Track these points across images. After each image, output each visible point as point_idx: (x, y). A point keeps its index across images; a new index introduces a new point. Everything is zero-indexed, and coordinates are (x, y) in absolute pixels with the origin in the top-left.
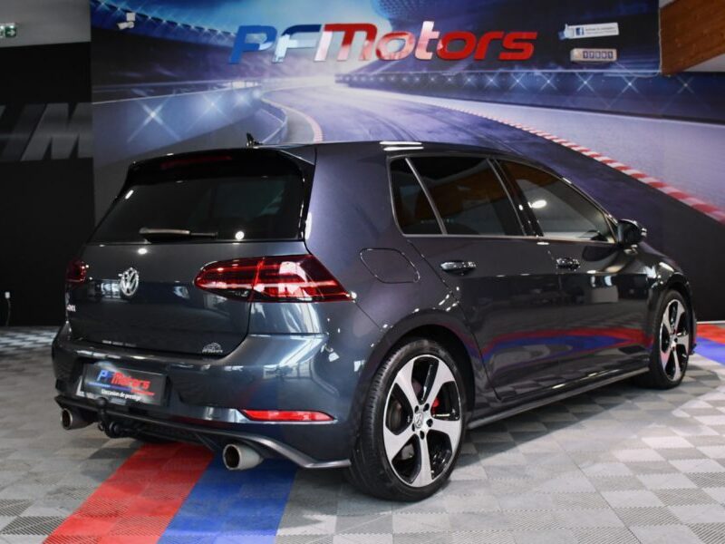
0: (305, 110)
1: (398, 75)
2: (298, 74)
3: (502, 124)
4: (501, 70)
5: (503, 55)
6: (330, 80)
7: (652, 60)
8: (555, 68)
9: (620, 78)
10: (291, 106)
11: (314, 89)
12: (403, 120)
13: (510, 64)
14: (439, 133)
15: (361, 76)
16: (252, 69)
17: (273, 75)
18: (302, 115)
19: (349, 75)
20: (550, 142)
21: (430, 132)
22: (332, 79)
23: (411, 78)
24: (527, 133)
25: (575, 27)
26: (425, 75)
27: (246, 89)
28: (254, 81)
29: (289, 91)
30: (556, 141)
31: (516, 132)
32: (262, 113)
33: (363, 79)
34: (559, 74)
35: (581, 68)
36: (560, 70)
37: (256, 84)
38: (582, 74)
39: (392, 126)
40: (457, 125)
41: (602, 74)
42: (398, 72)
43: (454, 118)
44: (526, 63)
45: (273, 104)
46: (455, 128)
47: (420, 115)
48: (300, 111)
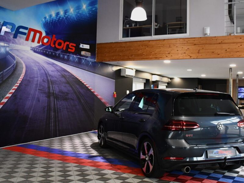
0: (22, 58)
1: (46, 51)
2: (20, 44)
3: (67, 71)
4: (68, 54)
5: (69, 50)
6: (29, 49)
7: (95, 57)
8: (78, 56)
9: (89, 61)
10: (17, 56)
11: (24, 51)
12: (46, 66)
13: (70, 53)
14: (54, 72)
15: (37, 49)
16: (7, 39)
17: (13, 43)
18: (20, 60)
19: (34, 48)
20: (76, 77)
21: (52, 71)
22: (29, 48)
23: (49, 52)
24: (72, 74)
25: (82, 45)
26: (52, 52)
27: (4, 46)
28: (7, 44)
29: (17, 50)
30: (77, 78)
31: (70, 74)
32: (9, 57)
33: (37, 50)
34: (79, 58)
35: (83, 57)
36: (79, 57)
37: (8, 45)
38: (83, 59)
39: (43, 67)
40: (58, 70)
41: (86, 59)
42: (46, 50)
43: (57, 67)
44: (73, 53)
45: (12, 54)
46: (58, 71)
47: (50, 65)
48: (20, 58)
